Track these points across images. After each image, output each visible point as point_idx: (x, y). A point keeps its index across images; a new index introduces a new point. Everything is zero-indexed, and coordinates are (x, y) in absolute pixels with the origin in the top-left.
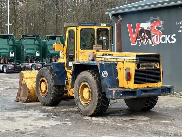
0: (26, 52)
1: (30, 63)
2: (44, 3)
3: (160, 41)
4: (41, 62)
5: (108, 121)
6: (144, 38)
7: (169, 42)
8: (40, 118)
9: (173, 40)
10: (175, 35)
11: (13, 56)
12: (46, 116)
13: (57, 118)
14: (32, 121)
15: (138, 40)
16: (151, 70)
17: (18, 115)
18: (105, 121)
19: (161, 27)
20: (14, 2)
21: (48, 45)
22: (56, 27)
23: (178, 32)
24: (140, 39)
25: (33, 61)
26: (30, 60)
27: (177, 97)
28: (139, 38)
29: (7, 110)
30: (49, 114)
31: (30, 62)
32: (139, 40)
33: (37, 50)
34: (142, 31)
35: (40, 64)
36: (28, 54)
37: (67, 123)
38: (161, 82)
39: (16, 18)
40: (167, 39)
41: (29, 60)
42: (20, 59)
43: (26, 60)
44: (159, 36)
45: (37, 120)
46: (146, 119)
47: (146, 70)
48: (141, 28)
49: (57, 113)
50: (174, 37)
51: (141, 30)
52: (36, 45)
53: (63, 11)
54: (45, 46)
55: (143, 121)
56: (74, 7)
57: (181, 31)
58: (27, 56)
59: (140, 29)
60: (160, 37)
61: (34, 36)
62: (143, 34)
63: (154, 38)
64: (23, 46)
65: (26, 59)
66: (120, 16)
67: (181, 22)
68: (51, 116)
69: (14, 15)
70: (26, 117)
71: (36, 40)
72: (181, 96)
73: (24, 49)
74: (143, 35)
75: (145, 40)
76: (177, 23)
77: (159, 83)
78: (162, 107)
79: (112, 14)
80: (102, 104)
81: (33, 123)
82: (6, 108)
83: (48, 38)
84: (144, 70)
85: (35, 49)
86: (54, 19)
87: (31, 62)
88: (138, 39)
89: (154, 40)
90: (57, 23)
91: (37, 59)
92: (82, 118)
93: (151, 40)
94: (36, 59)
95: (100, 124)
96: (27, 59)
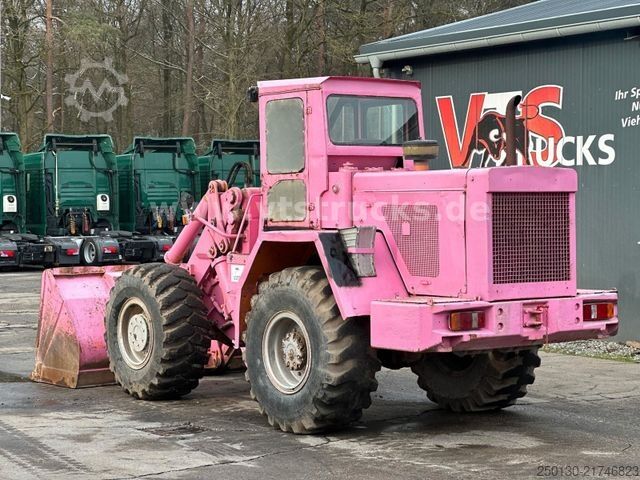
0: (59, 197)
1: (76, 235)
2: (120, 22)
3: (555, 159)
4: (115, 233)
5: (391, 453)
6: (499, 146)
7: (591, 161)
8: (135, 441)
9: (605, 156)
10: (610, 137)
11: (15, 211)
12: (158, 431)
13: (196, 440)
14: (106, 452)
15: (475, 154)
17: (53, 431)
18: (378, 454)
19: (560, 106)
20: (16, 19)
21: (138, 172)
22: (166, 108)
23: (624, 125)
24: (483, 152)
25: (87, 229)
26: (76, 226)
27: (621, 360)
28: (481, 147)
29: (9, 410)
30: (166, 424)
31: (73, 232)
32: (479, 153)
33: (100, 189)
34: (491, 120)
35: (113, 237)
36: (68, 203)
37: (240, 461)
39: (22, 75)
40: (583, 150)
41: (72, 225)
42: (40, 222)
43: (61, 224)
44: (551, 140)
45: (124, 450)
46: (530, 446)
48: (485, 110)
49: (194, 420)
50: (607, 143)
51: (486, 117)
52: (98, 170)
53: (191, 50)
54: (128, 175)
55: (521, 451)
56: (227, 37)
57: (633, 122)
58: (64, 209)
59: (482, 115)
60: (556, 144)
61: (89, 140)
62: (495, 132)
63: (535, 149)
64: (51, 174)
65: (61, 220)
66: (408, 68)
67: (632, 91)
68: (173, 432)
69: (16, 64)
70: (84, 438)
71: (96, 153)
72: (637, 358)
73: (53, 187)
74: (496, 137)
75: (503, 154)
76: (620, 95)
78: (576, 398)
79: (381, 61)
81: (112, 461)
82: (5, 403)
83: (139, 146)
85: (93, 185)
86: (154, 80)
87: (80, 231)
88: (475, 151)
89: (534, 155)
90: (167, 94)
91: (100, 221)
92: (293, 441)
93: (523, 152)
94: (96, 221)
95: (362, 462)
96: (63, 222)
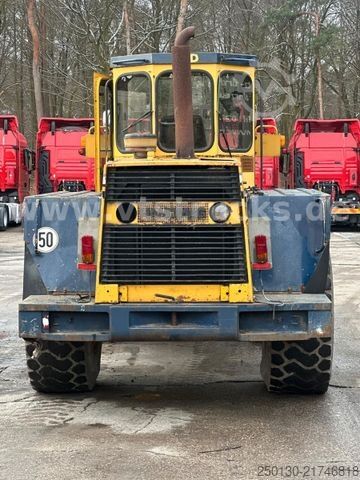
16: (191, 229)
38: (247, 282)
47: (169, 229)
77: (234, 287)
80: (47, 351)
84: (158, 229)
